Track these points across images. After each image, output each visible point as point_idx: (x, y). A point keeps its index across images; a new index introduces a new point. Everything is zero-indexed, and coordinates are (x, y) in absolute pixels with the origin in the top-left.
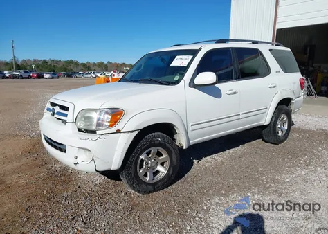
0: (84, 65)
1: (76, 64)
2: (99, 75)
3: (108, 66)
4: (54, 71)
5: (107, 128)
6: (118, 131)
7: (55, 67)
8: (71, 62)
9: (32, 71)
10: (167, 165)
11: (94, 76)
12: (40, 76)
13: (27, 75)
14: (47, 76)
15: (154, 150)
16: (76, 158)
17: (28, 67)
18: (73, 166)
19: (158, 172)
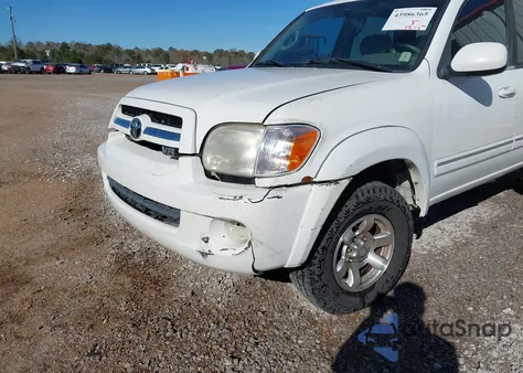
0: (130, 53)
1: (118, 51)
2: (157, 69)
3: (171, 54)
4: (81, 62)
5: (283, 173)
6: (307, 181)
7: (82, 55)
8: (109, 47)
9: (45, 60)
10: (388, 253)
11: (149, 71)
12: (60, 70)
13: (38, 68)
14: (71, 69)
15: (367, 221)
16: (206, 240)
17: (38, 55)
18: (199, 258)
19: (368, 267)
